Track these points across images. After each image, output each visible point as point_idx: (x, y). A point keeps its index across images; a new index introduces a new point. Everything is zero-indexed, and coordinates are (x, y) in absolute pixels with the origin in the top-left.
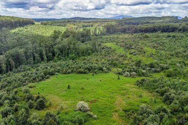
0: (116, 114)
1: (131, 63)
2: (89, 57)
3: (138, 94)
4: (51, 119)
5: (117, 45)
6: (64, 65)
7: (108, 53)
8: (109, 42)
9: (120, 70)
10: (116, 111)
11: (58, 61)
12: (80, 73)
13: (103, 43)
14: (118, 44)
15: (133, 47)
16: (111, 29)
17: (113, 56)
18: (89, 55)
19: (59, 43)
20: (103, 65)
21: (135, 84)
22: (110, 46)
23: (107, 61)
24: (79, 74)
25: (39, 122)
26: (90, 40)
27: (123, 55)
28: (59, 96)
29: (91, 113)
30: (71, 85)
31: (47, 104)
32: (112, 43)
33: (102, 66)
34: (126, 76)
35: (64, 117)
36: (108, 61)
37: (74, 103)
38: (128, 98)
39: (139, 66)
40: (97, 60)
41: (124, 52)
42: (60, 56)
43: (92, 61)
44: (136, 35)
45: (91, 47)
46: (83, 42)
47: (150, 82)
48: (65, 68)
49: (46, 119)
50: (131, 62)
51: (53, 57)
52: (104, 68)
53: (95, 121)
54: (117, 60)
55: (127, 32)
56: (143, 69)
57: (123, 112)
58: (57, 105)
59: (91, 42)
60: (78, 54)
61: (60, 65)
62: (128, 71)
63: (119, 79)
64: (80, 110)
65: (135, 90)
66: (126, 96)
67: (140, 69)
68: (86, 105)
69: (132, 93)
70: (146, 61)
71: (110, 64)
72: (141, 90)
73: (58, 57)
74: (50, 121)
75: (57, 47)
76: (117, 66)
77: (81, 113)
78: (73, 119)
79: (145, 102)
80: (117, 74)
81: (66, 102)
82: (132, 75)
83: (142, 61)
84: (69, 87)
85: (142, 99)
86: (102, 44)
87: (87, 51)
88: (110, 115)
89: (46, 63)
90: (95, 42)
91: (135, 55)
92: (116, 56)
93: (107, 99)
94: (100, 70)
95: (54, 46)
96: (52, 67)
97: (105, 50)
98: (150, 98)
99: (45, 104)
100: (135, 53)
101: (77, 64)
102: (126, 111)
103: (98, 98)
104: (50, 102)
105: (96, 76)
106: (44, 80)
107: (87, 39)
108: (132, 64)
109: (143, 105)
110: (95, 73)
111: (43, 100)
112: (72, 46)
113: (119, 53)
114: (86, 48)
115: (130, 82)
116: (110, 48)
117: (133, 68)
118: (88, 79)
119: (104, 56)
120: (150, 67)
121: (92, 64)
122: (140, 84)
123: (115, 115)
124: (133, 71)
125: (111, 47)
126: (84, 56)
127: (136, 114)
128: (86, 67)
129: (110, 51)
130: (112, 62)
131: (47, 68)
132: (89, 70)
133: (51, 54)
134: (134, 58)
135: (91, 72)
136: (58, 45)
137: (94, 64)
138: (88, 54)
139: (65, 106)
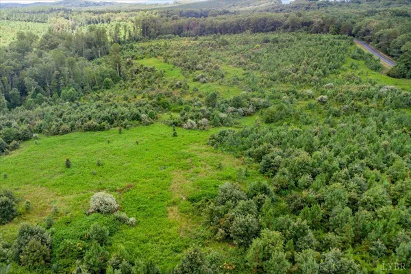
0: (175, 208)
1: (198, 100)
2: (107, 92)
3: (215, 164)
4: (33, 240)
5: (166, 62)
6: (52, 114)
7: (149, 82)
8: (150, 57)
9: (177, 116)
10: (174, 204)
11: (36, 107)
12: (90, 130)
13: (137, 59)
14: (169, 60)
15: (199, 66)
16: (152, 27)
17: (159, 86)
18: (107, 88)
19: (33, 64)
20: (140, 108)
21: (208, 144)
22: (152, 67)
23: (147, 99)
24: (88, 132)
25: (5, 251)
26: (108, 53)
27: (180, 84)
28: (46, 186)
29: (124, 215)
30: (73, 160)
31: (20, 208)
32: (156, 59)
33: (138, 112)
34: (189, 128)
35: (63, 232)
36: (150, 98)
37: (83, 198)
38: (197, 173)
39: (214, 106)
40: (126, 99)
41: (182, 78)
42: (39, 94)
43: (115, 101)
44: (205, 40)
45: (111, 69)
46: (91, 59)
47: (235, 137)
48: (54, 122)
49: (21, 242)
50: (197, 98)
51: (24, 98)
52: (143, 116)
53: (133, 229)
54: (168, 95)
55: (186, 32)
56: (222, 112)
57: (188, 203)
58: (45, 208)
59: (108, 58)
60: (83, 88)
61: (42, 116)
62: (192, 118)
63: (175, 135)
64: (99, 211)
65: (208, 155)
66: (192, 170)
67: (216, 112)
68: (110, 198)
69: (202, 163)
70: (227, 93)
71: (154, 106)
72: (219, 155)
73: (34, 96)
74: (32, 246)
75: (31, 73)
76: (170, 109)
77: (101, 216)
78: (84, 232)
79: (229, 178)
80: (171, 125)
81: (65, 197)
82: (202, 125)
83: (218, 95)
84: (68, 165)
85: (222, 172)
86: (134, 61)
87: (101, 78)
88: (163, 214)
89: (7, 114)
90: (119, 59)
91: (204, 82)
92: (166, 87)
93: (154, 182)
94: (133, 119)
95: (23, 72)
96: (22, 120)
97: (141, 74)
98: (237, 168)
99: (14, 208)
100: (204, 79)
101: (82, 110)
102: (193, 200)
103: (135, 181)
104: (28, 203)
105: (126, 135)
106: (7, 154)
107: (99, 51)
108: (199, 102)
109: (227, 184)
110: (125, 127)
111: (10, 201)
112: (66, 69)
113: (173, 81)
114: (99, 72)
115: (197, 140)
116: (152, 70)
117: (203, 111)
118: (109, 142)
119: (140, 89)
120: (234, 107)
121: (116, 107)
122: (217, 142)
123: (172, 210)
124: (203, 117)
125: (154, 67)
126: (95, 90)
127: (212, 203)
128: (103, 115)
129: (153, 77)
130: (159, 99)
131: (9, 125)
132: (111, 122)
133: (15, 91)
134: (203, 89)
135: (115, 127)
136: (31, 68)
137: (119, 107)
138: (105, 85)
139: (62, 208)
